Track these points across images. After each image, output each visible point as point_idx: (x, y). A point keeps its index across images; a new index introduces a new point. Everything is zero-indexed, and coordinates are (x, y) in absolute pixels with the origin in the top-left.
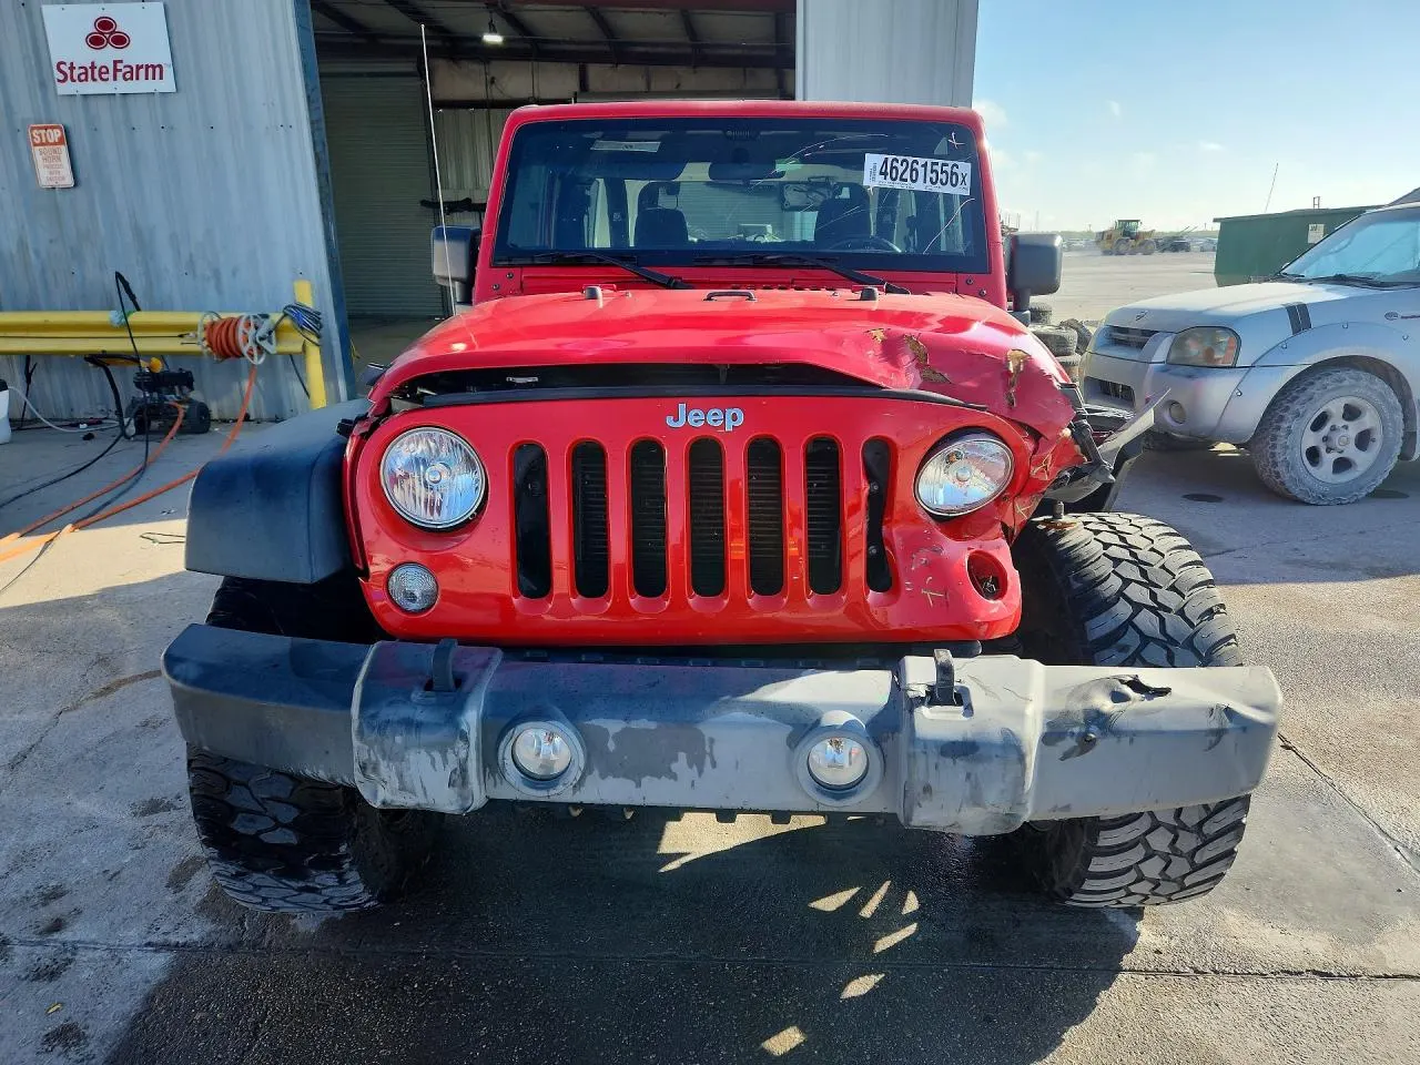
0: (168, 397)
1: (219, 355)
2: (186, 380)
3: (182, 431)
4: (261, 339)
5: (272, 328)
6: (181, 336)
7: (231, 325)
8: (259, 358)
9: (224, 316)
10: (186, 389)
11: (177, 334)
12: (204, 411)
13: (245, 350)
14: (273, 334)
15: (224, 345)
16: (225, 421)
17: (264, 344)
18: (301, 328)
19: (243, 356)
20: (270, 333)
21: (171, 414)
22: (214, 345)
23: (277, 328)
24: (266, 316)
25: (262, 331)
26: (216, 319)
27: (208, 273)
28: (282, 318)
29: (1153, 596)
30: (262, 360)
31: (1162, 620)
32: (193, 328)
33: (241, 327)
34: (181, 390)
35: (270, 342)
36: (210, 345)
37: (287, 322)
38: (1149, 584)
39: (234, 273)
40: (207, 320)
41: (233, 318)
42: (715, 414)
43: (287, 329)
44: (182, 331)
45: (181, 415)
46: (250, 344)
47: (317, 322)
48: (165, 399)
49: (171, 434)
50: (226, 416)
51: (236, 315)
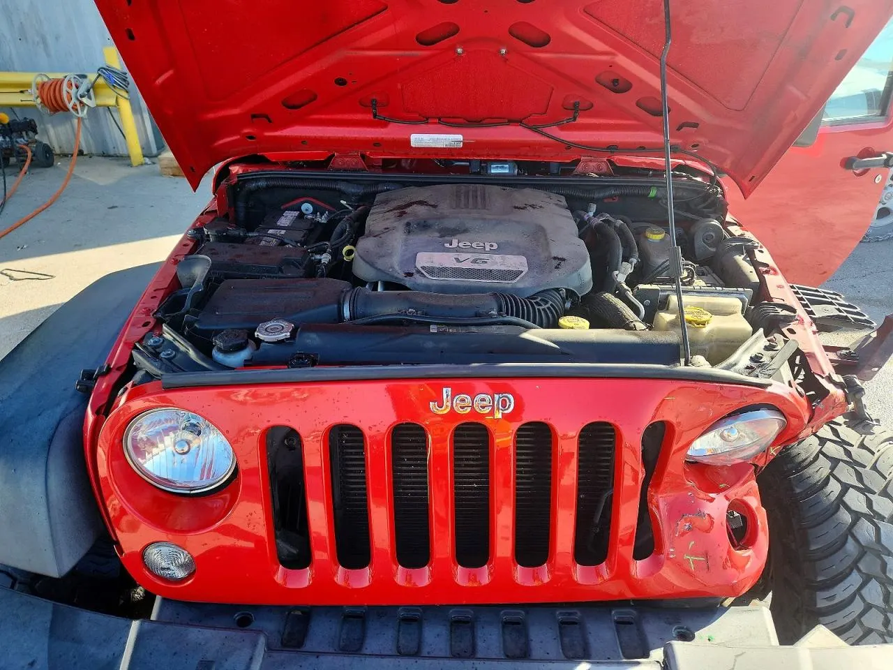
0: (19, 140)
1: (51, 110)
2: (30, 127)
3: (33, 165)
4: (81, 96)
5: (90, 86)
6: (22, 92)
7: (57, 85)
8: (82, 111)
9: (52, 76)
10: (31, 134)
11: (19, 90)
12: (48, 150)
13: (70, 106)
14: (91, 90)
15: (54, 102)
16: (66, 155)
17: (85, 100)
18: (113, 85)
19: (69, 110)
20: (88, 91)
21: (21, 154)
22: (46, 103)
23: (94, 86)
24: (84, 77)
25: (82, 90)
26: (46, 80)
27: (37, 39)
28: (98, 77)
29: (869, 504)
30: (85, 111)
31: (878, 529)
32: (29, 85)
33: (65, 87)
34: (27, 134)
35: (90, 98)
36: (43, 102)
37: (101, 81)
38: (865, 490)
39: (57, 38)
40: (39, 80)
41: (58, 80)
42: (483, 400)
43: (100, 86)
44: (23, 88)
45: (30, 154)
46: (74, 100)
47: (125, 80)
48: (17, 142)
49: (26, 167)
50: (66, 151)
51: (60, 76)
